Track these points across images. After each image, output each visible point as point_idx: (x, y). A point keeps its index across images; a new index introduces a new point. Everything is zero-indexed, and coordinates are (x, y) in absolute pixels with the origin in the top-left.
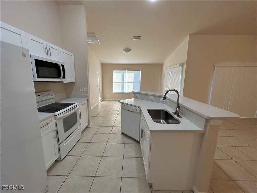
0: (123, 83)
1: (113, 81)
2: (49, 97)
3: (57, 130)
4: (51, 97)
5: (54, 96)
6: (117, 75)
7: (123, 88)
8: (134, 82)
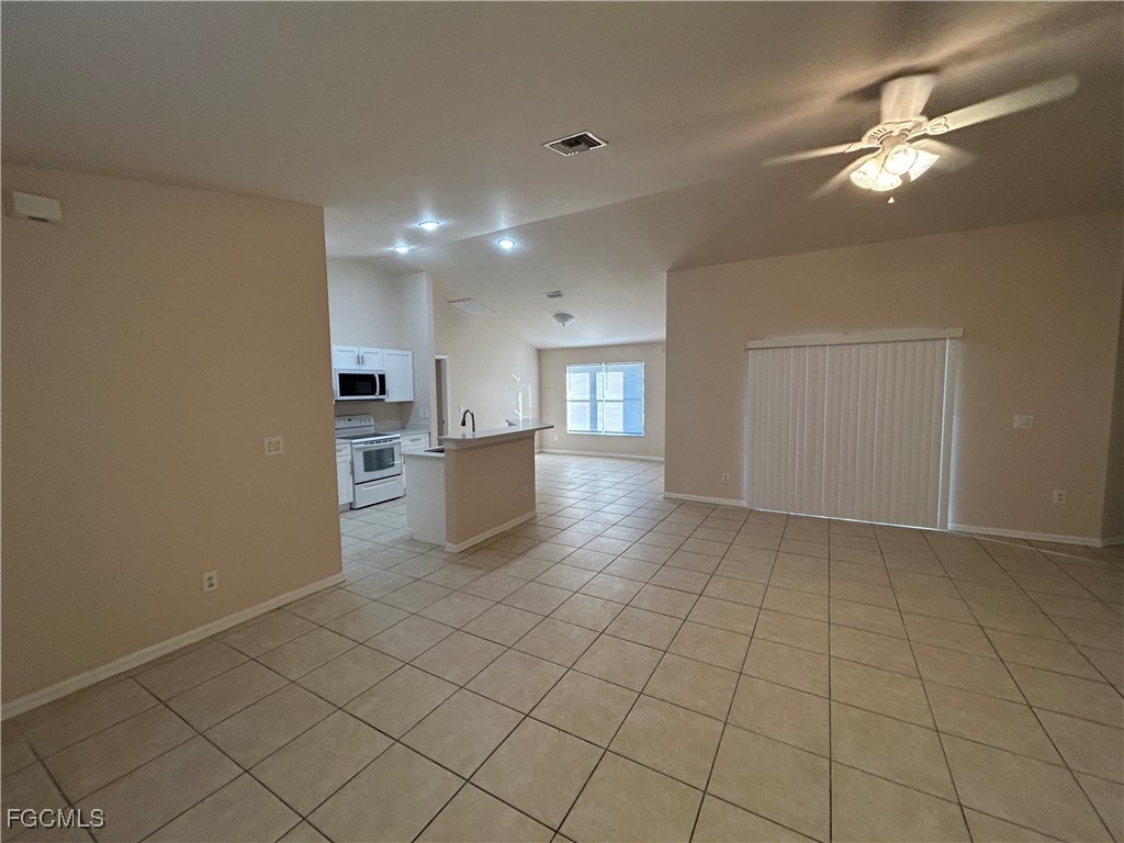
0: (594, 402)
1: (568, 398)
2: (364, 424)
3: (352, 463)
4: (368, 423)
5: (372, 423)
6: (576, 382)
7: (594, 418)
8: (625, 400)
